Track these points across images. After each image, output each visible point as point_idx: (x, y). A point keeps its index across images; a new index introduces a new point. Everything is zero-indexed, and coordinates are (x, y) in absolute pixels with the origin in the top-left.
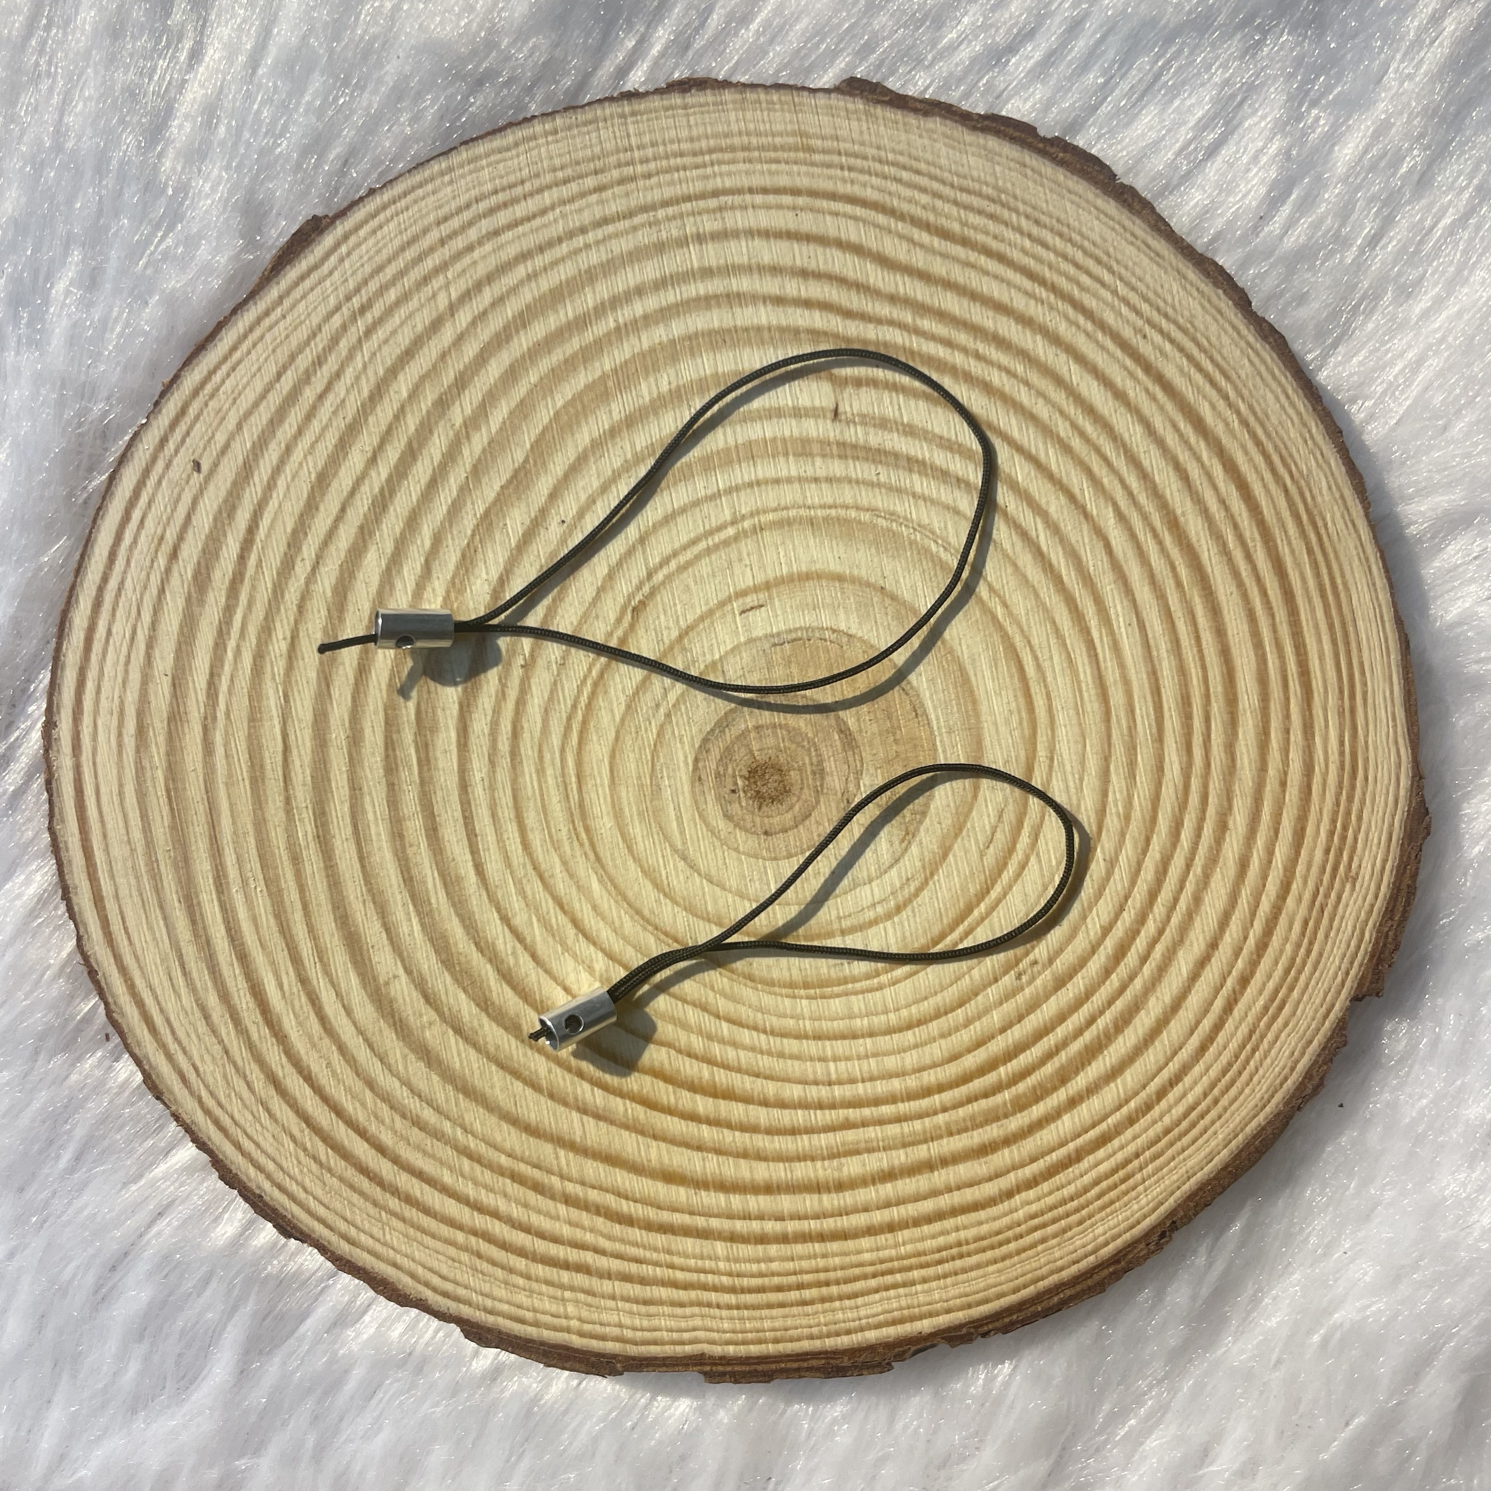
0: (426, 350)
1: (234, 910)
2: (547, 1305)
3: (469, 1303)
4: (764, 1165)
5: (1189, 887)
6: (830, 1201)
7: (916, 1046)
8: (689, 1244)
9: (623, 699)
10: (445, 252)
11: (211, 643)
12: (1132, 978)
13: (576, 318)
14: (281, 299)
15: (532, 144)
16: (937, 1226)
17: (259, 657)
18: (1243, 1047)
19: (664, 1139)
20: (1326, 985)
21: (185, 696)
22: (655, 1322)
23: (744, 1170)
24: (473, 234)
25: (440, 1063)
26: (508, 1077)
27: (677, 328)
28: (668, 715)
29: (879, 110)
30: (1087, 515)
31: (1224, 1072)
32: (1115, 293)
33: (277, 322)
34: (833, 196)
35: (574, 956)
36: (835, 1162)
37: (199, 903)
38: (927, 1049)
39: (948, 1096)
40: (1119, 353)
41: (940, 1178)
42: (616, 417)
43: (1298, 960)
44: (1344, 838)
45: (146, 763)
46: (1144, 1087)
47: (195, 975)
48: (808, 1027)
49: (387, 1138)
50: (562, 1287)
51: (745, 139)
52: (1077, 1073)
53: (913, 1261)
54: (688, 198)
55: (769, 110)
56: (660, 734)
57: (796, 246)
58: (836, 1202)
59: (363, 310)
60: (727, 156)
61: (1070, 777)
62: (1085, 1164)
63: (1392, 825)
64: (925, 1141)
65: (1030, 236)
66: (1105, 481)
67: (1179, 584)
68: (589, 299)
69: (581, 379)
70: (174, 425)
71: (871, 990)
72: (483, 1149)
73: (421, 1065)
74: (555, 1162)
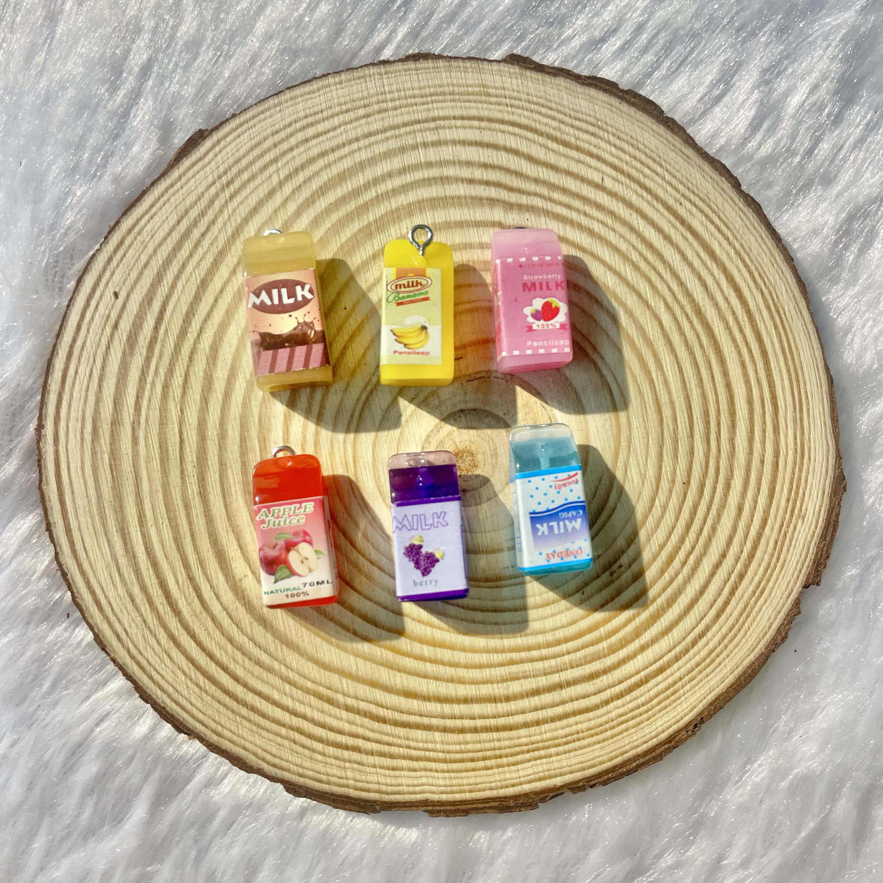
0: (265, 207)
1: (150, 537)
2: (335, 771)
3: (288, 770)
4: (463, 686)
5: (709, 522)
6: (502, 707)
7: (552, 616)
8: (419, 734)
10: (277, 151)
11: (137, 379)
12: (677, 575)
13: (353, 191)
14: (180, 177)
15: (328, 89)
16: (565, 722)
17: (166, 387)
18: (741, 614)
19: (405, 672)
20: (788, 579)
21: (121, 410)
22: (399, 781)
24: (293, 141)
25: (272, 627)
26: (313, 635)
27: (412, 196)
28: (406, 421)
29: (528, 73)
30: (649, 306)
31: (731, 630)
32: (664, 179)
33: (177, 191)
34: (502, 122)
35: (351, 563)
36: (505, 684)
37: (129, 533)
38: (558, 617)
39: (571, 645)
40: (666, 213)
41: (566, 693)
43: (772, 565)
44: (797, 493)
45: (98, 449)
46: (684, 639)
47: (126, 575)
48: (489, 605)
49: (240, 672)
50: (344, 760)
51: (451, 88)
52: (645, 630)
53: (551, 742)
54: (418, 122)
55: (465, 72)
56: (402, 433)
57: (480, 149)
58: (505, 708)
59: (228, 184)
60: (441, 98)
61: (640, 458)
62: (651, 684)
63: (824, 486)
64: (557, 672)
65: (615, 146)
66: (659, 286)
67: (702, 346)
68: (361, 179)
71: (525, 583)
72: (297, 678)
73: (261, 628)
74: (340, 686)
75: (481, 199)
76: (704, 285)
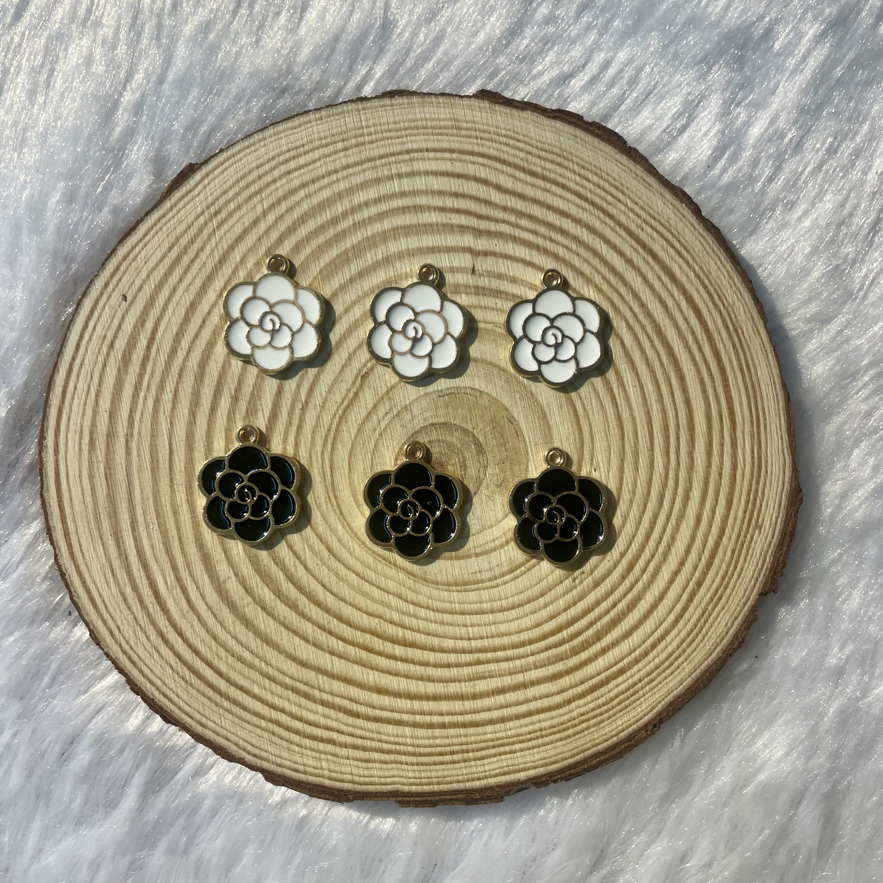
0: (250, 236)
1: (141, 541)
2: (311, 762)
3: (268, 761)
4: (432, 684)
5: (669, 531)
6: (469, 705)
7: (517, 619)
8: (390, 729)
9: (356, 425)
10: (261, 183)
11: (131, 394)
12: (637, 581)
13: (332, 219)
14: (172, 208)
15: (309, 125)
16: (528, 720)
17: (157, 402)
18: (699, 620)
19: (377, 669)
20: (745, 587)
21: (116, 423)
22: (371, 772)
23: (420, 687)
24: (276, 173)
25: (253, 626)
26: (291, 634)
27: (386, 224)
28: (381, 435)
29: (497, 107)
31: (689, 634)
32: (626, 205)
33: (169, 221)
34: (472, 153)
35: (328, 567)
36: (472, 683)
37: (122, 537)
38: (523, 620)
39: (534, 647)
40: (628, 238)
41: (530, 692)
42: (353, 272)
43: (729, 573)
44: (754, 505)
45: (94, 460)
46: (644, 642)
47: (119, 576)
48: (457, 608)
49: (223, 668)
50: (319, 752)
51: (424, 123)
52: (606, 634)
53: (515, 739)
54: (393, 154)
55: (437, 107)
56: (376, 445)
57: (452, 180)
58: (472, 706)
59: (216, 214)
60: (415, 132)
61: (602, 470)
62: (611, 685)
63: (781, 498)
64: (522, 672)
65: (579, 175)
66: (621, 308)
67: (662, 364)
68: (339, 208)
69: (334, 252)
70: (112, 276)
71: (491, 587)
72: (276, 674)
73: (243, 627)
74: (316, 682)
75: (452, 226)
76: (665, 306)
